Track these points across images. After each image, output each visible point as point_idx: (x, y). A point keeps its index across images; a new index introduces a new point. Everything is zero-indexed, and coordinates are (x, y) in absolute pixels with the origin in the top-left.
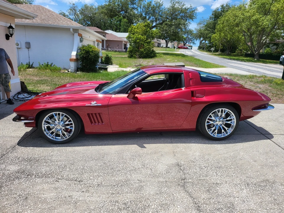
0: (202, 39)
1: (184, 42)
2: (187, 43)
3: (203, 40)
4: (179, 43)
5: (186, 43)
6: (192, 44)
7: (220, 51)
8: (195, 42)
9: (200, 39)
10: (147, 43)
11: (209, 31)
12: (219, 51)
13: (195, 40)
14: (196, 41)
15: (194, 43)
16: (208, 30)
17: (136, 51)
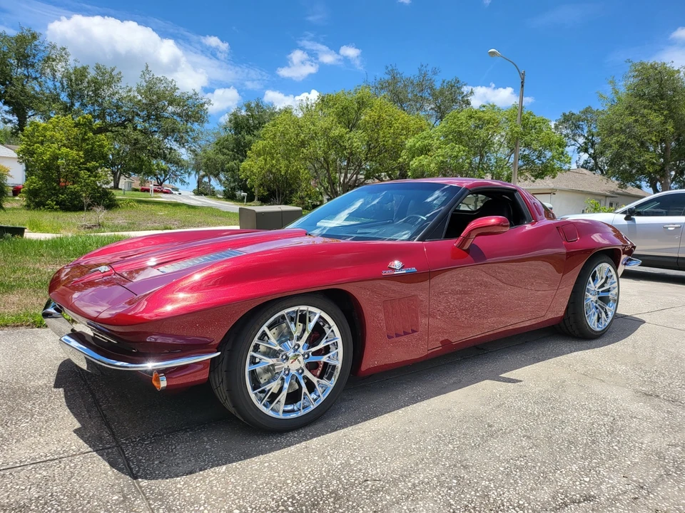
0: (202, 173)
1: (157, 178)
2: (167, 183)
3: (203, 176)
4: (145, 181)
5: (164, 181)
6: (178, 185)
7: (258, 200)
8: (187, 180)
9: (197, 172)
10: (88, 169)
11: (228, 155)
12: (256, 198)
13: (186, 175)
14: (189, 176)
15: (183, 182)
16: (224, 154)
17: (55, 190)
